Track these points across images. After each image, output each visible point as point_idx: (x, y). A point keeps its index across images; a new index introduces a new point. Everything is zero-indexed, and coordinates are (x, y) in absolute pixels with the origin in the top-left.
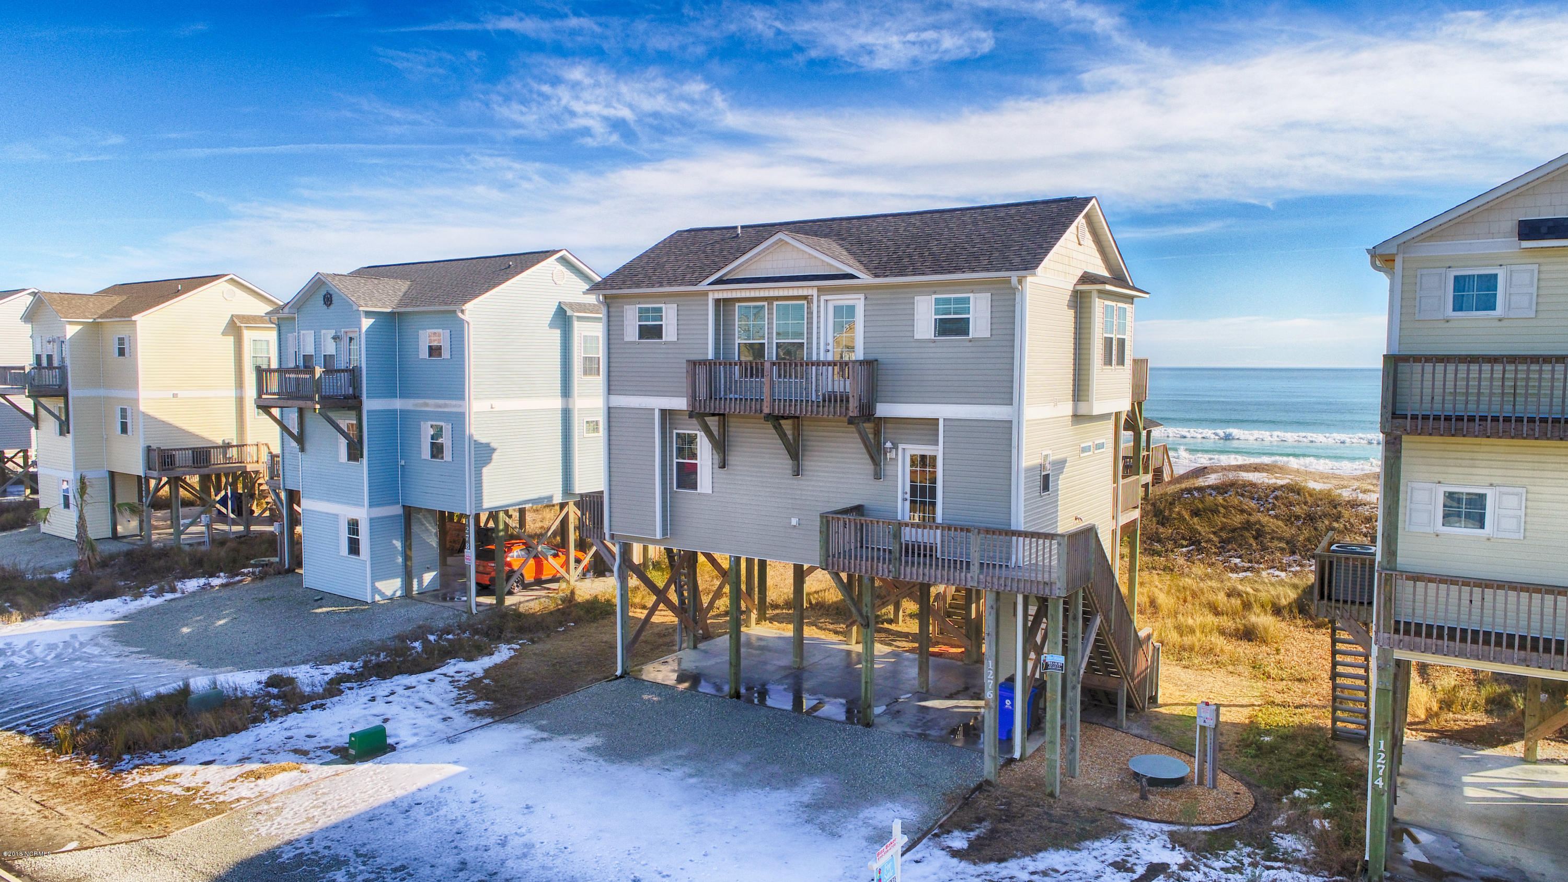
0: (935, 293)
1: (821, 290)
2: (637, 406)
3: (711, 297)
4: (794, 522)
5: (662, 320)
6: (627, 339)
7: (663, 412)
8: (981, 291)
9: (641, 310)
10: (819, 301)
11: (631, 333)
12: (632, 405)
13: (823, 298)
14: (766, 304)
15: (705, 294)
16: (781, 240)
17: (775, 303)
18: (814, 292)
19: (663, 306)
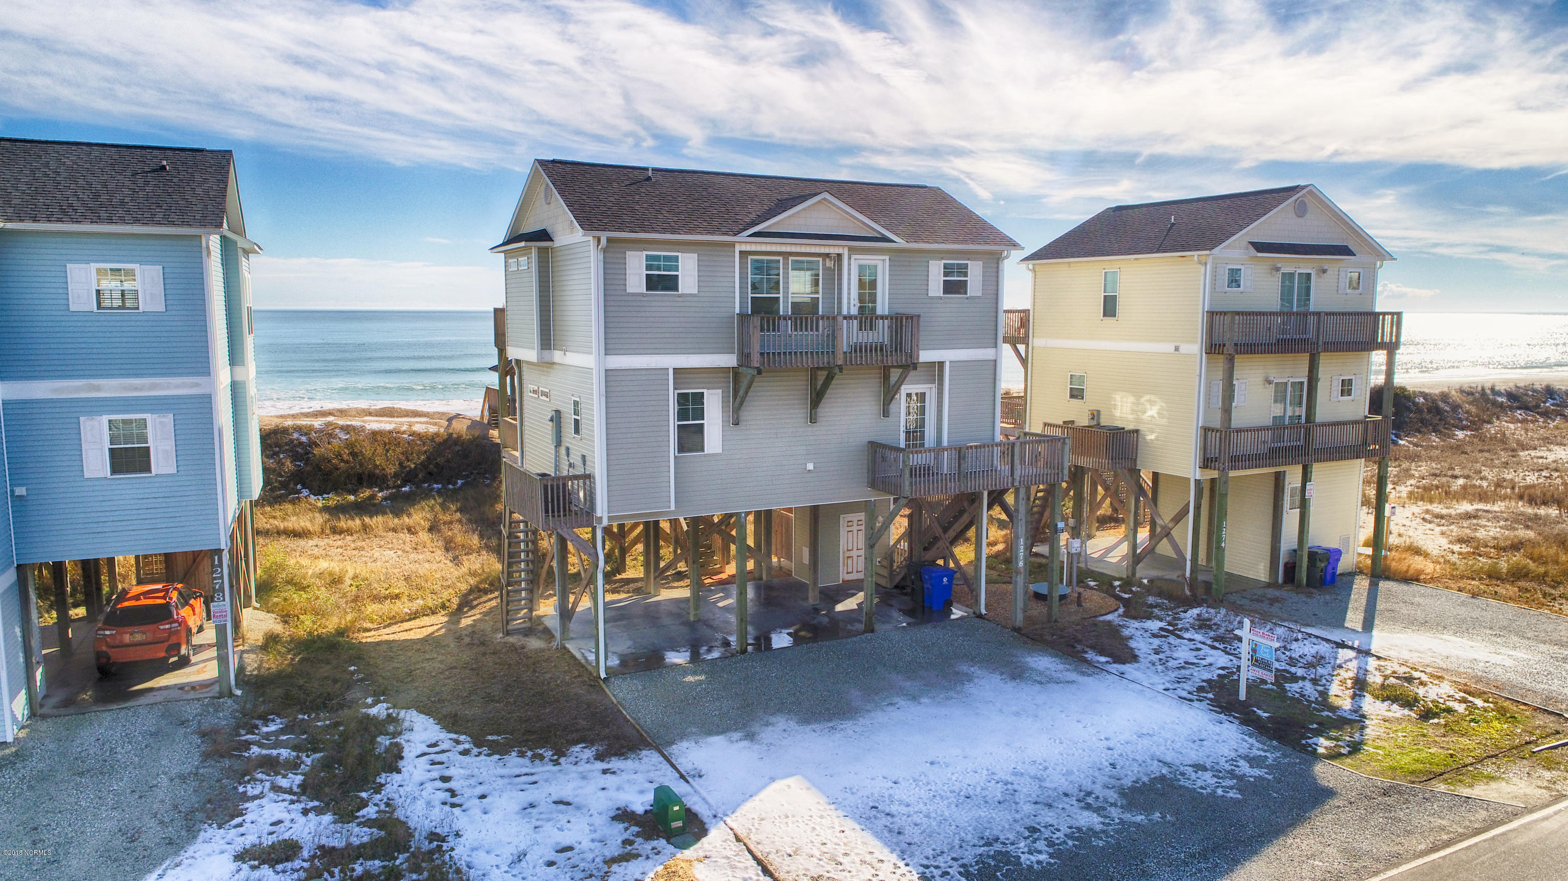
0: (942, 258)
1: (852, 250)
2: (645, 366)
3: (738, 248)
4: (810, 466)
5: (678, 271)
6: (630, 290)
7: (676, 370)
8: (975, 259)
9: (648, 258)
10: (850, 258)
11: (636, 281)
12: (638, 366)
13: (853, 257)
14: (781, 258)
15: (732, 245)
16: (825, 199)
17: (791, 258)
18: (846, 252)
19: (679, 254)
